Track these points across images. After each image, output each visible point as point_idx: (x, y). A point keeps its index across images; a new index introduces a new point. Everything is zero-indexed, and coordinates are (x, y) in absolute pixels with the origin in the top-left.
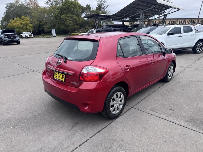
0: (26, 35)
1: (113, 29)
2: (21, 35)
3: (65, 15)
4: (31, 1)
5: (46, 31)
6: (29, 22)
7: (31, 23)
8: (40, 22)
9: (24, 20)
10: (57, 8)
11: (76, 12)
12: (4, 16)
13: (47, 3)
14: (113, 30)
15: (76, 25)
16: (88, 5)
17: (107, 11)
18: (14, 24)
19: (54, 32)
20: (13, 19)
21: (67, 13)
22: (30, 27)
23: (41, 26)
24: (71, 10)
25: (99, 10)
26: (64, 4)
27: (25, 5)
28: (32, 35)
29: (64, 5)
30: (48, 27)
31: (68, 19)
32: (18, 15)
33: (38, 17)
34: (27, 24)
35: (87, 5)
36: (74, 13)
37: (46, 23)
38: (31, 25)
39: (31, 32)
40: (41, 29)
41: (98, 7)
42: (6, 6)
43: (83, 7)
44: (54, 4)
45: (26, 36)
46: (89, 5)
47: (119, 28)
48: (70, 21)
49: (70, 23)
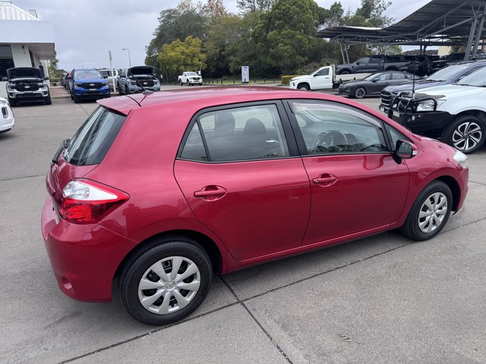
0: (188, 77)
1: (387, 65)
2: (180, 77)
3: (275, 31)
4: (212, 2)
5: (231, 70)
6: (198, 50)
7: (203, 52)
8: (222, 48)
9: (189, 44)
10: (261, 17)
11: (304, 23)
12: (155, 37)
13: (243, 4)
14: (385, 67)
15: (300, 54)
16: (336, 3)
17: (384, 18)
18: (170, 54)
19: (245, 72)
20: (170, 43)
21: (281, 28)
22: (200, 60)
23: (224, 58)
24: (291, 18)
25: (363, 15)
26: (278, 5)
27: (198, 11)
28: (199, 79)
29: (275, 8)
30: (236, 61)
31: (283, 42)
32: (181, 34)
33: (219, 39)
34: (194, 54)
35: (333, 4)
36: (298, 26)
37: (234, 52)
38: (203, 56)
39: (200, 72)
40: (222, 65)
41: (364, 7)
42: (160, 17)
43: (323, 9)
44: (257, 6)
45: (188, 80)
46: (339, 5)
47: (404, 63)
48: (286, 44)
49: (286, 51)
